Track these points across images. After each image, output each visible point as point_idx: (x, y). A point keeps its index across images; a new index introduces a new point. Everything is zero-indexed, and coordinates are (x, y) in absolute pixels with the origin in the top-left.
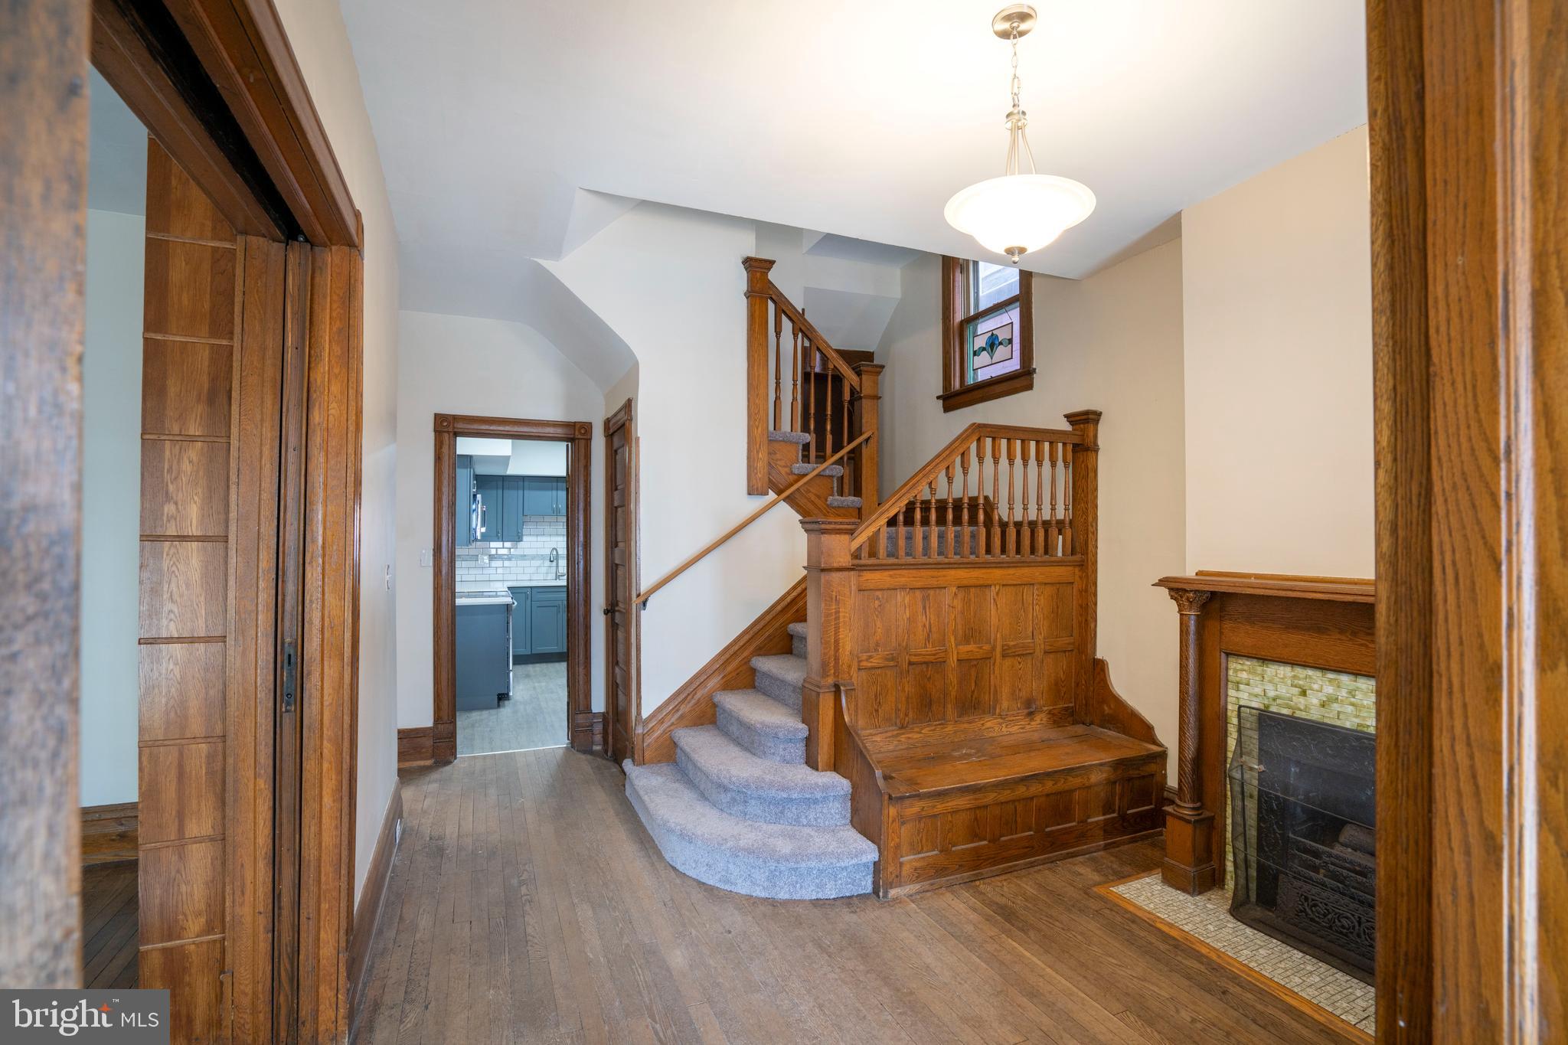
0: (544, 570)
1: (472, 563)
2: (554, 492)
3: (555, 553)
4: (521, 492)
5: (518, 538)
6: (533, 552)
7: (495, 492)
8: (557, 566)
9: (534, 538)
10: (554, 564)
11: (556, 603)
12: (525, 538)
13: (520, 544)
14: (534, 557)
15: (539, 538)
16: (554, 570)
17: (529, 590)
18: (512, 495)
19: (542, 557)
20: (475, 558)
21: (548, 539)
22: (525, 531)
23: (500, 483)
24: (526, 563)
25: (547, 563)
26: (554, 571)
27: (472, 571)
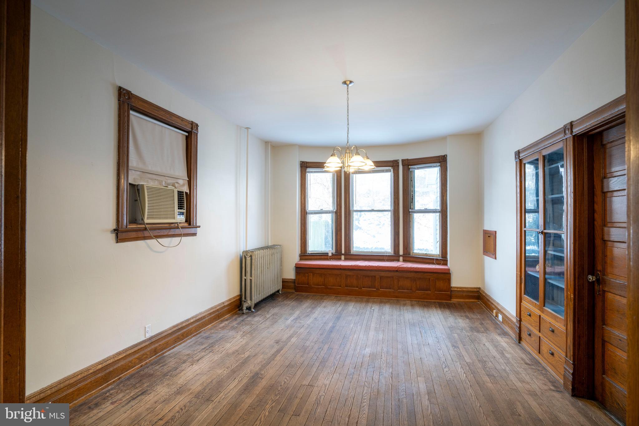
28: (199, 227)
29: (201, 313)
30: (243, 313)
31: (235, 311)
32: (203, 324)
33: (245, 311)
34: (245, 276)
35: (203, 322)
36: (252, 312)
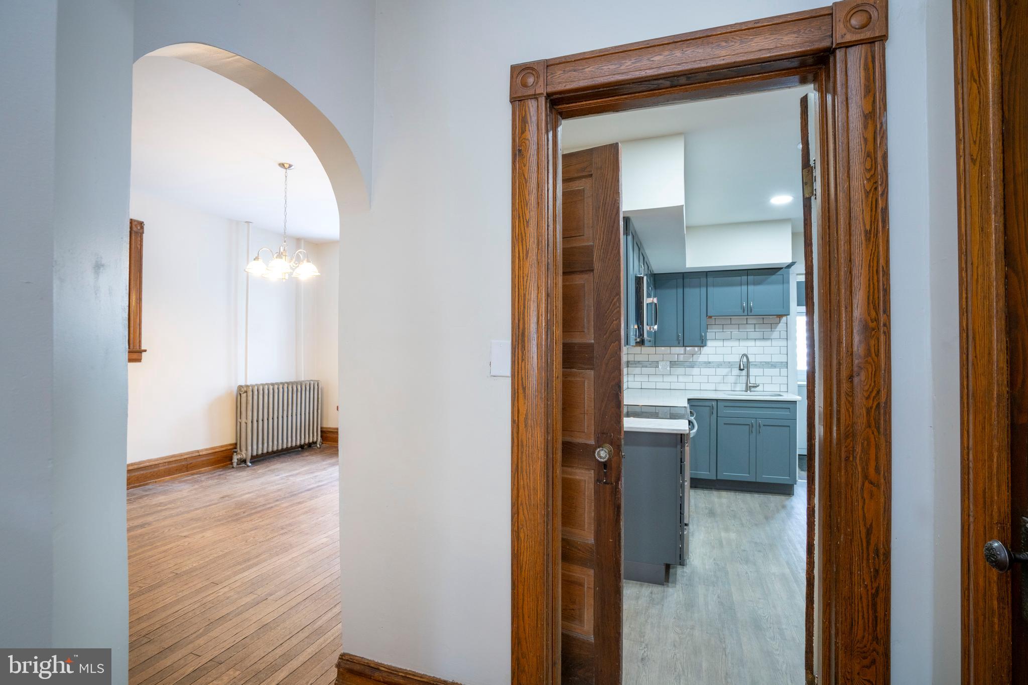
0: (732, 379)
1: (651, 370)
2: (744, 288)
3: (745, 359)
4: (704, 290)
5: (702, 343)
6: (719, 359)
7: (674, 291)
8: (748, 376)
9: (720, 343)
10: (744, 373)
11: (748, 421)
12: (709, 343)
13: (705, 350)
14: (719, 365)
15: (727, 343)
16: (744, 379)
17: (714, 403)
18: (694, 294)
19: (730, 365)
20: (656, 364)
21: (736, 343)
22: (709, 335)
23: (680, 281)
24: (711, 371)
25: (736, 371)
26: (745, 381)
27: (652, 379)
28: (145, 351)
29: (149, 461)
30: (233, 467)
31: (222, 464)
32: (154, 474)
33: (235, 465)
34: (240, 418)
35: (154, 472)
36: (248, 466)
